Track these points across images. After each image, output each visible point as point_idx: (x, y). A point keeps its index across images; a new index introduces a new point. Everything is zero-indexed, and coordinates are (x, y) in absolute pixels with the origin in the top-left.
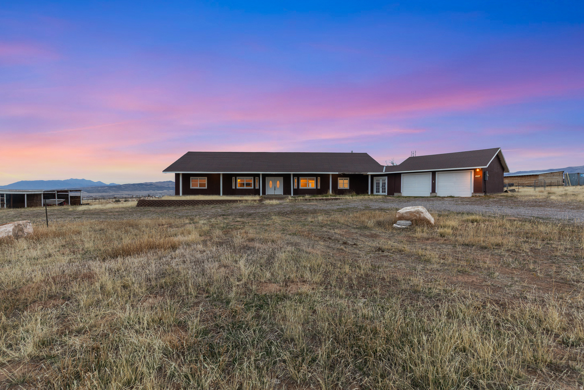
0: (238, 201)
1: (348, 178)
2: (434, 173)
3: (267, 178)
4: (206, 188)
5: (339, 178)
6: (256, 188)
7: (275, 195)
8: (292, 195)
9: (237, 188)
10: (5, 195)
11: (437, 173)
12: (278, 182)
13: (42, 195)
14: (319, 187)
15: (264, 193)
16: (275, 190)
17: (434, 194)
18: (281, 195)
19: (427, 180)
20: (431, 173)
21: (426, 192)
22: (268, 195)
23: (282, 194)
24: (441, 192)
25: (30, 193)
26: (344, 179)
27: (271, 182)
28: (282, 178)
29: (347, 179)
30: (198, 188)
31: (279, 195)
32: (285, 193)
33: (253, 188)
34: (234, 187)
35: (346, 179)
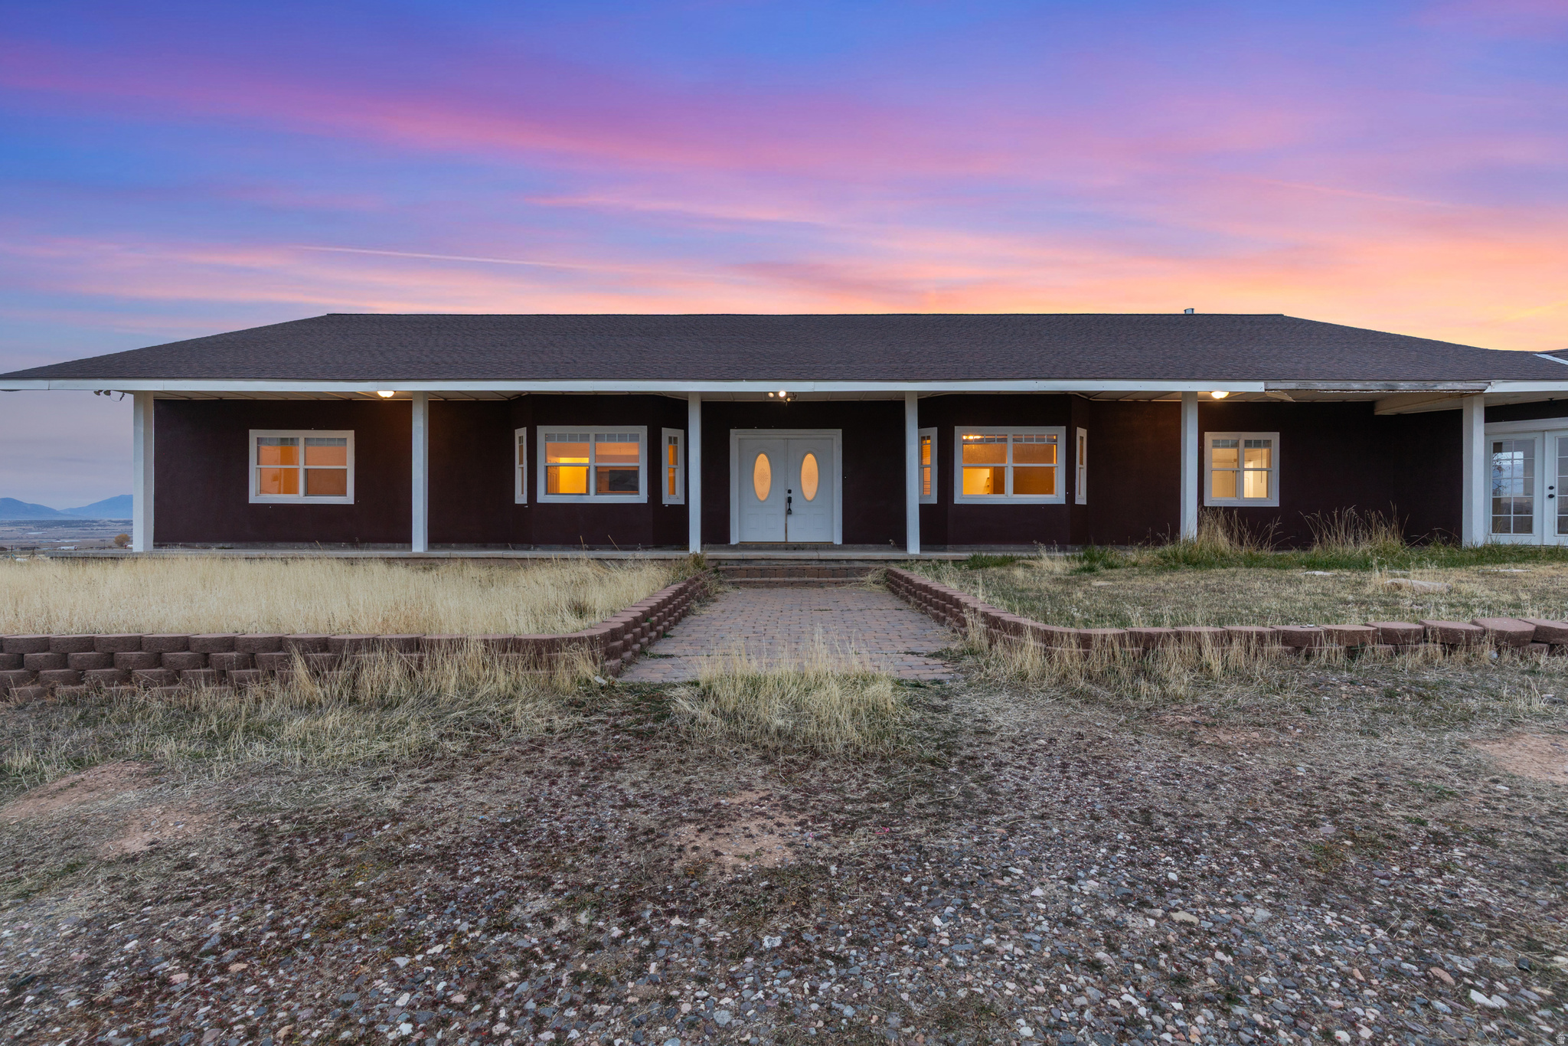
1: (1275, 437)
3: (738, 438)
4: (349, 499)
5: (1210, 436)
6: (668, 499)
7: (788, 546)
8: (914, 548)
9: (541, 497)
12: (810, 463)
14: (1081, 499)
15: (717, 530)
16: (789, 512)
18: (829, 546)
22: (744, 546)
23: (838, 540)
26: (1248, 444)
27: (762, 464)
28: (833, 439)
29: (1267, 444)
30: (299, 498)
31: (816, 546)
32: (853, 535)
33: (642, 497)
34: (521, 498)
35: (1258, 444)
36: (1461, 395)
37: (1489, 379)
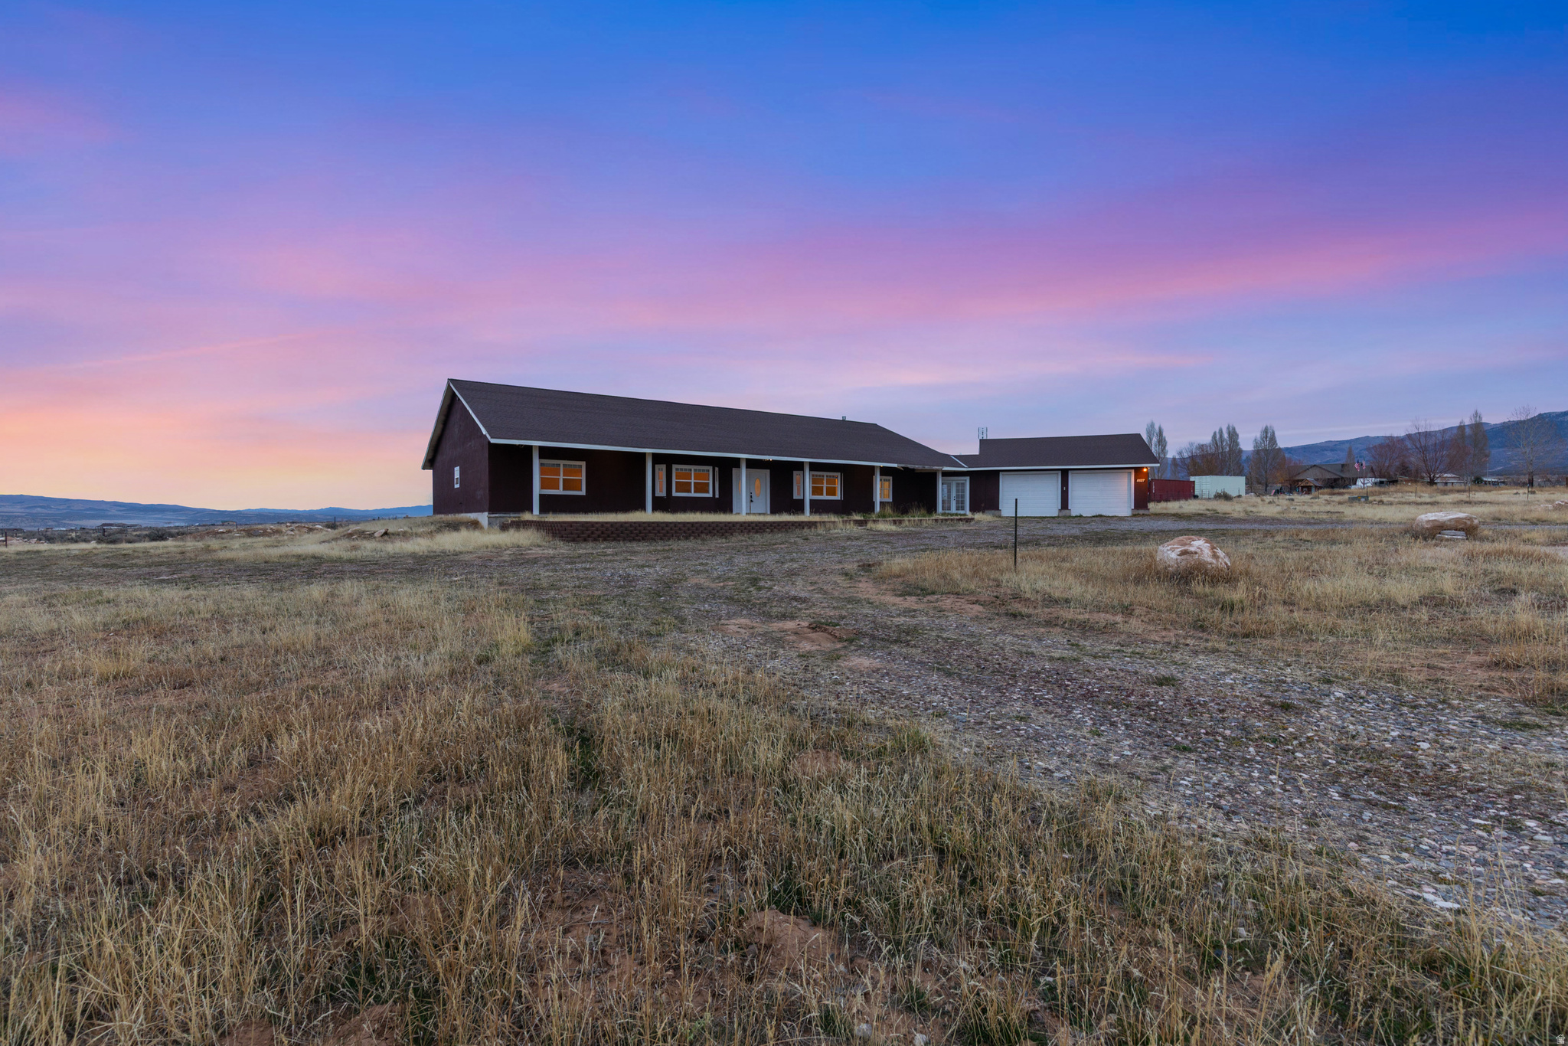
1: (891, 478)
2: (1065, 474)
4: (583, 493)
9: (675, 494)
11: (1070, 473)
12: (758, 482)
16: (751, 501)
17: (1065, 512)
19: (1053, 486)
20: (1060, 473)
21: (1052, 508)
23: (768, 512)
24: (1076, 508)
28: (767, 472)
29: (889, 480)
30: (560, 491)
33: (711, 495)
34: (660, 494)
36: (938, 470)
37: (943, 466)
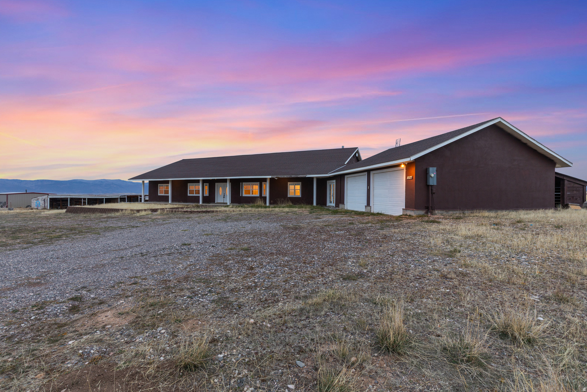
0: (120, 211)
1: (300, 183)
2: (369, 174)
3: (217, 185)
5: (289, 183)
6: (205, 195)
10: (69, 199)
11: (371, 174)
13: (119, 199)
14: (264, 195)
16: (224, 197)
19: (365, 185)
20: (367, 173)
22: (217, 203)
24: (376, 205)
25: (108, 197)
27: (221, 189)
30: (164, 194)
35: (297, 184)
